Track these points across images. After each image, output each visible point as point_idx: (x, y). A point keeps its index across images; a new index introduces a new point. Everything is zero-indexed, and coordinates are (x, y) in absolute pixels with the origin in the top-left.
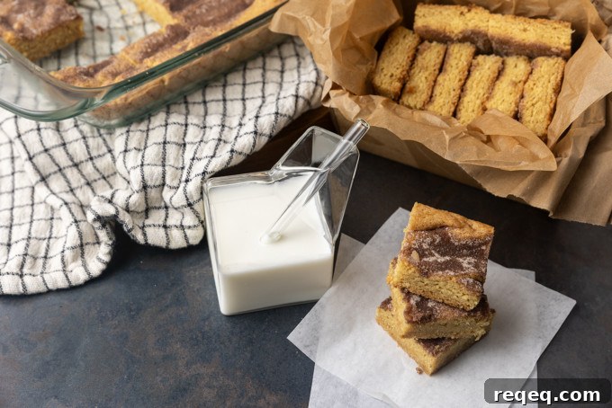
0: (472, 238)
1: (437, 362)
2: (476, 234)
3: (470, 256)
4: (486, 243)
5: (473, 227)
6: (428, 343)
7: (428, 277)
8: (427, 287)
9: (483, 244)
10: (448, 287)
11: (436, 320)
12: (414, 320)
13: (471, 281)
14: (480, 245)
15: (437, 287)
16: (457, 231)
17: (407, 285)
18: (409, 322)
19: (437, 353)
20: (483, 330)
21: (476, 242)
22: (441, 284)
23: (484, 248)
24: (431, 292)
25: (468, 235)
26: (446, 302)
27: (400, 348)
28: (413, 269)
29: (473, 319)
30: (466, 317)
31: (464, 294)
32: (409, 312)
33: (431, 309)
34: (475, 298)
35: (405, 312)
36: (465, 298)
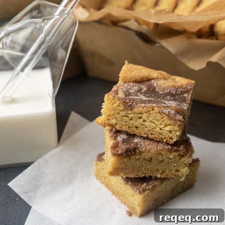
0: (174, 87)
1: (145, 201)
2: (179, 84)
3: (172, 100)
4: (187, 91)
5: (176, 80)
6: (136, 181)
7: (131, 110)
8: (132, 122)
9: (185, 92)
10: (151, 119)
11: (140, 153)
12: (119, 152)
13: (173, 112)
14: (182, 93)
15: (141, 120)
16: (162, 82)
17: (114, 121)
18: (114, 155)
19: (144, 190)
20: (186, 168)
21: (179, 90)
22: (144, 116)
23: (186, 95)
24: (137, 127)
25: (171, 84)
26: (150, 136)
27: (114, 197)
28: (118, 102)
29: (176, 154)
30: (170, 151)
31: (166, 126)
32: (115, 147)
33: (137, 144)
34: (176, 128)
35: (112, 147)
36: (168, 128)
